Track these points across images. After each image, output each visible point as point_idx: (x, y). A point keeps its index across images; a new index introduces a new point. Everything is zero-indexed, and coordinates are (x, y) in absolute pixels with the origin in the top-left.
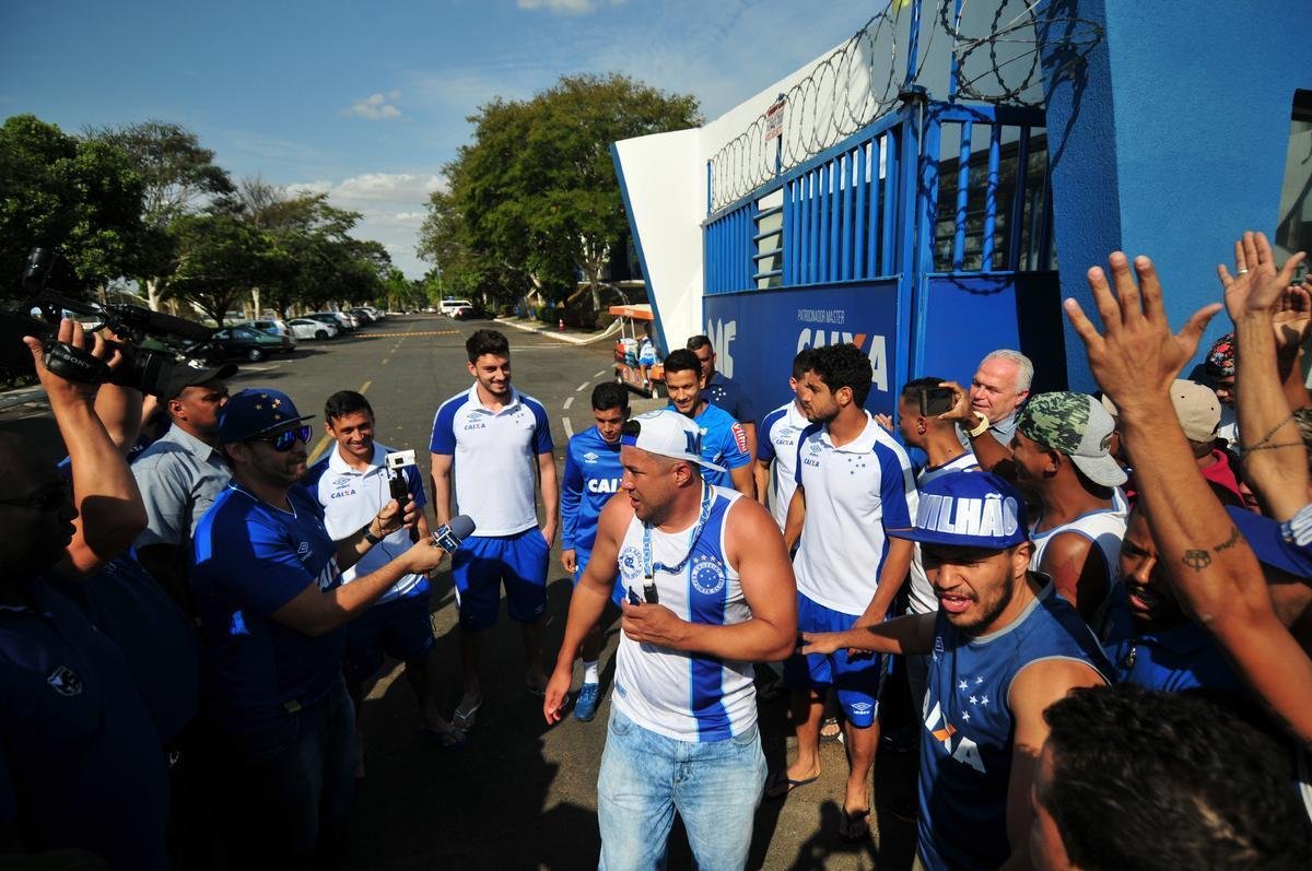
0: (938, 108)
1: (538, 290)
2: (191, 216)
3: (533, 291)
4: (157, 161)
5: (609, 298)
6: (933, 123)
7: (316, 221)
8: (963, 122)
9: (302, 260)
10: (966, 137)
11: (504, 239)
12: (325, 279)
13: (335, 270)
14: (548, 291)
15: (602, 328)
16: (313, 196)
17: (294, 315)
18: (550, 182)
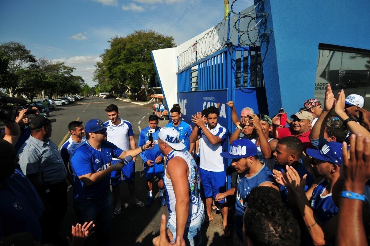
0: (235, 47)
1: (129, 90)
2: (23, 69)
3: (128, 90)
4: (12, 53)
5: (150, 92)
6: (234, 51)
7: (61, 70)
8: (241, 51)
9: (57, 82)
10: (242, 54)
11: (119, 75)
12: (65, 87)
13: (68, 85)
14: (132, 90)
15: (148, 101)
16: (60, 63)
17: (54, 98)
18: (133, 60)
